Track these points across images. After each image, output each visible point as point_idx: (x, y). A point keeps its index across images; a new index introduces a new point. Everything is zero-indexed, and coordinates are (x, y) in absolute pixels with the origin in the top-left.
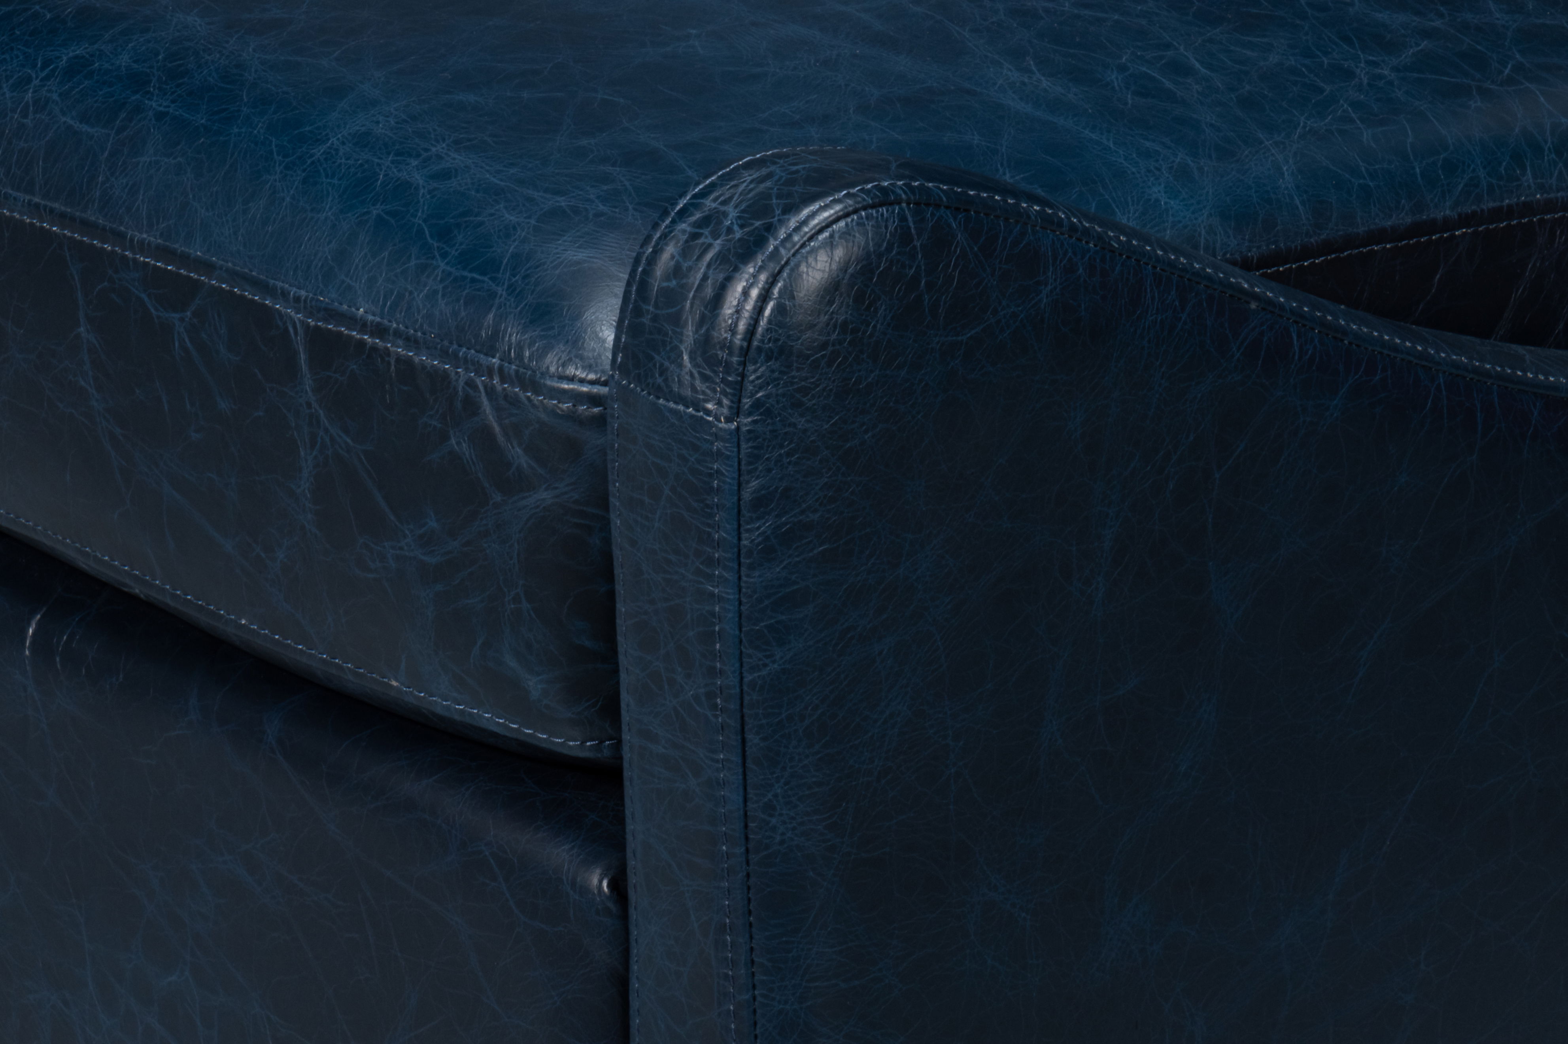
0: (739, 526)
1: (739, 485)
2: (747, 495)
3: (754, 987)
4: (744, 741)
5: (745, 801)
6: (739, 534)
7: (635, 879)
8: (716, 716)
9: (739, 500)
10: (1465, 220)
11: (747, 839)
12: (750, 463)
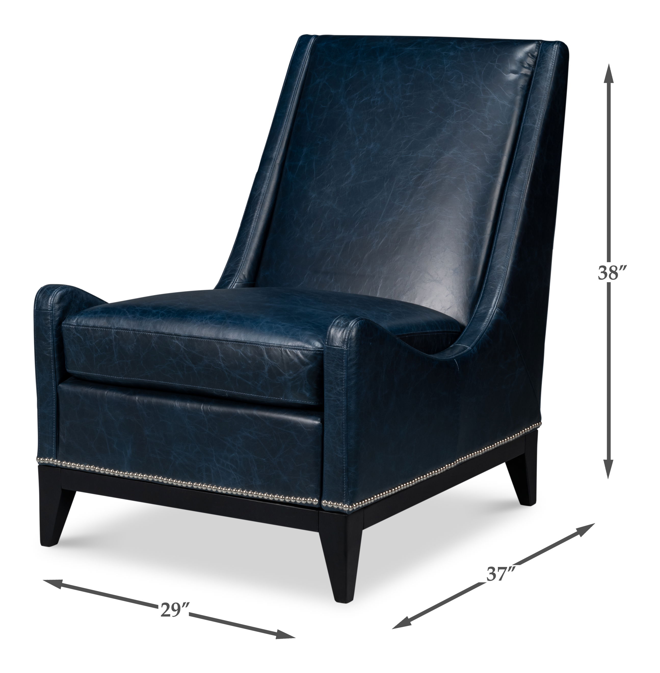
0: (347, 364)
1: (348, 357)
2: (349, 359)
3: (347, 431)
4: (347, 395)
5: (347, 404)
6: (347, 365)
7: (325, 420)
8: (343, 392)
9: (347, 360)
10: (408, 335)
11: (347, 409)
12: (349, 354)
